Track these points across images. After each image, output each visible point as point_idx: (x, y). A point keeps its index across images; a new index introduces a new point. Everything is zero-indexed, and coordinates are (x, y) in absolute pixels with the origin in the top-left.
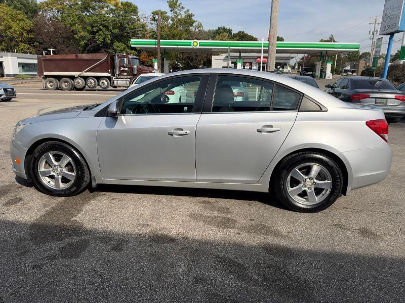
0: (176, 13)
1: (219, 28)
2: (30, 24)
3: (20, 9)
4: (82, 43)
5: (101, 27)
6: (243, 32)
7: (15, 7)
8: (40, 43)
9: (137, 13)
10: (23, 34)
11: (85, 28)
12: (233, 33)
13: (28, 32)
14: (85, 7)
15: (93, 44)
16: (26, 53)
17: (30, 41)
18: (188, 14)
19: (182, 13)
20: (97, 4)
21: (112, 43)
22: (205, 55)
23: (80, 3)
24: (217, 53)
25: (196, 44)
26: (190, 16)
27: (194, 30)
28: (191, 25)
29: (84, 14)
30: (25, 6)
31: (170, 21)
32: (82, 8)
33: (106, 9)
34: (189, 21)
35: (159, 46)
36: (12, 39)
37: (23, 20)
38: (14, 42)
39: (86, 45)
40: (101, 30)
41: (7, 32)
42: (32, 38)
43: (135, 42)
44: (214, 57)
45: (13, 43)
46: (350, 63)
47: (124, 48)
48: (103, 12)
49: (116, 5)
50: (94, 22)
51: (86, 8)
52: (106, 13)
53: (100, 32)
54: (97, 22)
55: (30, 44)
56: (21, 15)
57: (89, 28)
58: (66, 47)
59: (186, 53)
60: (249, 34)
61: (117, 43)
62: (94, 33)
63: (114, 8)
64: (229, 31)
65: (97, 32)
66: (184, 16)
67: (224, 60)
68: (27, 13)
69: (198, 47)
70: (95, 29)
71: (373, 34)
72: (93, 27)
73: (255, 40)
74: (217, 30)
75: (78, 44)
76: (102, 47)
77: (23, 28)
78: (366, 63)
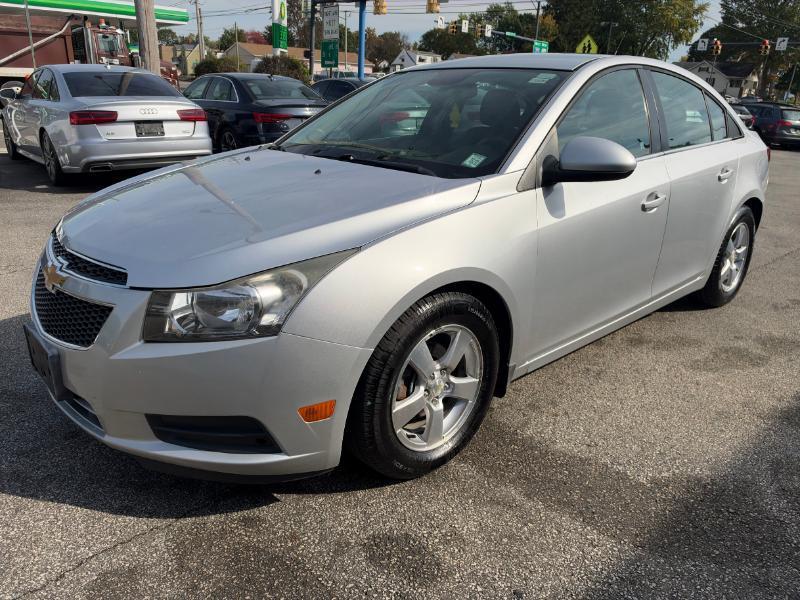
78: (175, 51)
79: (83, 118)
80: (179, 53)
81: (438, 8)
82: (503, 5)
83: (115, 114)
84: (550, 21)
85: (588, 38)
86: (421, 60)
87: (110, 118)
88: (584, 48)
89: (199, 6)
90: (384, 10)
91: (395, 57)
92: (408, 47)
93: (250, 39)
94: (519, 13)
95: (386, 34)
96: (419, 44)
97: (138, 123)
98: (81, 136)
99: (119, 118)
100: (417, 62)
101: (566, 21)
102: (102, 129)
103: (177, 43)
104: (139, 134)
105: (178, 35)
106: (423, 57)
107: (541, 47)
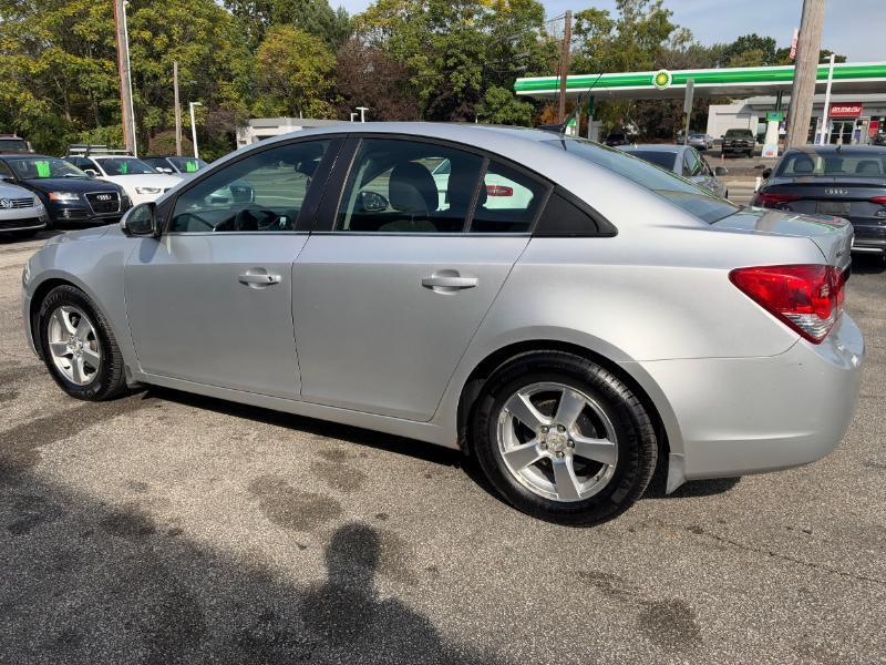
0: (630, 11)
1: (741, 40)
2: (331, 61)
3: (317, 33)
4: (425, 92)
5: (464, 57)
7: (310, 30)
8: (347, 98)
9: (541, 20)
10: (317, 81)
11: (434, 61)
12: (776, 49)
13: (328, 76)
14: (436, 18)
15: (446, 94)
16: (320, 117)
17: (329, 95)
18: (660, 11)
19: (646, 10)
20: (462, 7)
21: (484, 90)
23: (426, 9)
24: (724, 98)
25: (662, 79)
26: (661, 17)
27: (670, 47)
28: (665, 37)
29: (434, 32)
30: (326, 26)
31: (615, 32)
32: (428, 21)
33: (476, 17)
34: (659, 26)
35: (563, 90)
36: (299, 91)
37: (319, 53)
38: (302, 98)
39: (433, 96)
40: (461, 63)
41: (292, 78)
42: (333, 88)
43: (526, 83)
44: (713, 109)
45: (301, 100)
47: (508, 99)
48: (470, 23)
49: (498, 7)
50: (449, 47)
51: (436, 20)
52: (477, 26)
53: (460, 68)
54: (456, 46)
55: (329, 101)
56: (318, 45)
57: (440, 61)
58: (393, 102)
59: (648, 101)
61: (493, 90)
62: (447, 70)
63: (493, 13)
64: (769, 43)
65: (454, 68)
66: (648, 17)
67: (740, 115)
68: (328, 40)
69: (669, 85)
70: (451, 63)
72: (447, 57)
74: (736, 44)
75: (418, 97)
76: (462, 99)
77: (318, 70)
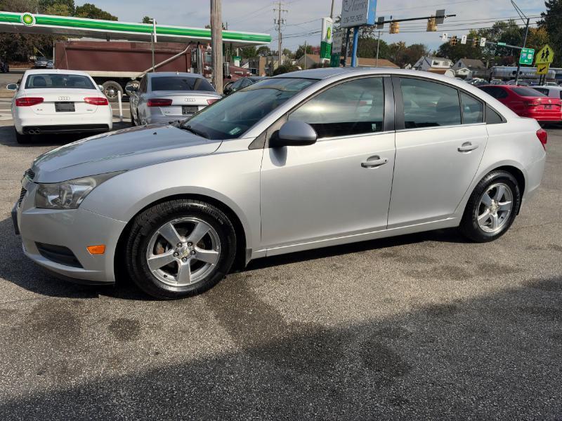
6: (93, 6)
12: (75, 6)
22: (40, 39)
25: (28, 20)
46: (248, 60)
60: (104, 10)
69: (34, 24)
71: (279, 24)
73: (115, 19)
78: (267, 60)
79: (155, 103)
80: (269, 62)
81: (436, 28)
82: (507, 22)
83: (171, 101)
84: (543, 33)
85: (547, 46)
86: (436, 64)
87: (167, 103)
88: (543, 54)
89: (281, 32)
90: (397, 30)
91: (416, 61)
92: (427, 55)
93: (316, 52)
94: (520, 27)
95: (413, 46)
96: (437, 52)
97: (183, 106)
98: (152, 113)
99: (173, 103)
100: (432, 66)
101: (557, 32)
102: (163, 109)
103: (270, 55)
104: (184, 113)
105: (271, 50)
106: (437, 61)
107: (528, 53)
